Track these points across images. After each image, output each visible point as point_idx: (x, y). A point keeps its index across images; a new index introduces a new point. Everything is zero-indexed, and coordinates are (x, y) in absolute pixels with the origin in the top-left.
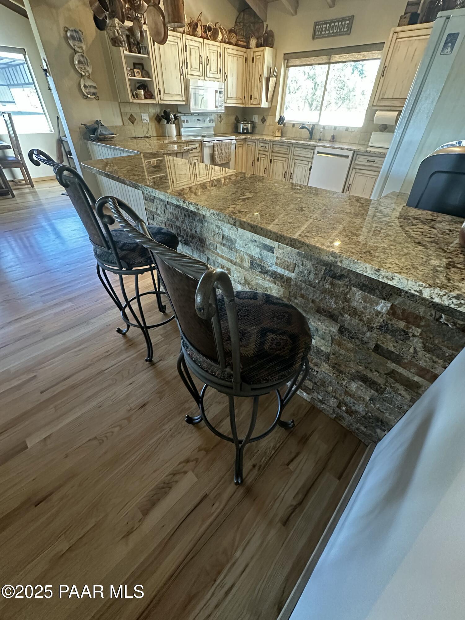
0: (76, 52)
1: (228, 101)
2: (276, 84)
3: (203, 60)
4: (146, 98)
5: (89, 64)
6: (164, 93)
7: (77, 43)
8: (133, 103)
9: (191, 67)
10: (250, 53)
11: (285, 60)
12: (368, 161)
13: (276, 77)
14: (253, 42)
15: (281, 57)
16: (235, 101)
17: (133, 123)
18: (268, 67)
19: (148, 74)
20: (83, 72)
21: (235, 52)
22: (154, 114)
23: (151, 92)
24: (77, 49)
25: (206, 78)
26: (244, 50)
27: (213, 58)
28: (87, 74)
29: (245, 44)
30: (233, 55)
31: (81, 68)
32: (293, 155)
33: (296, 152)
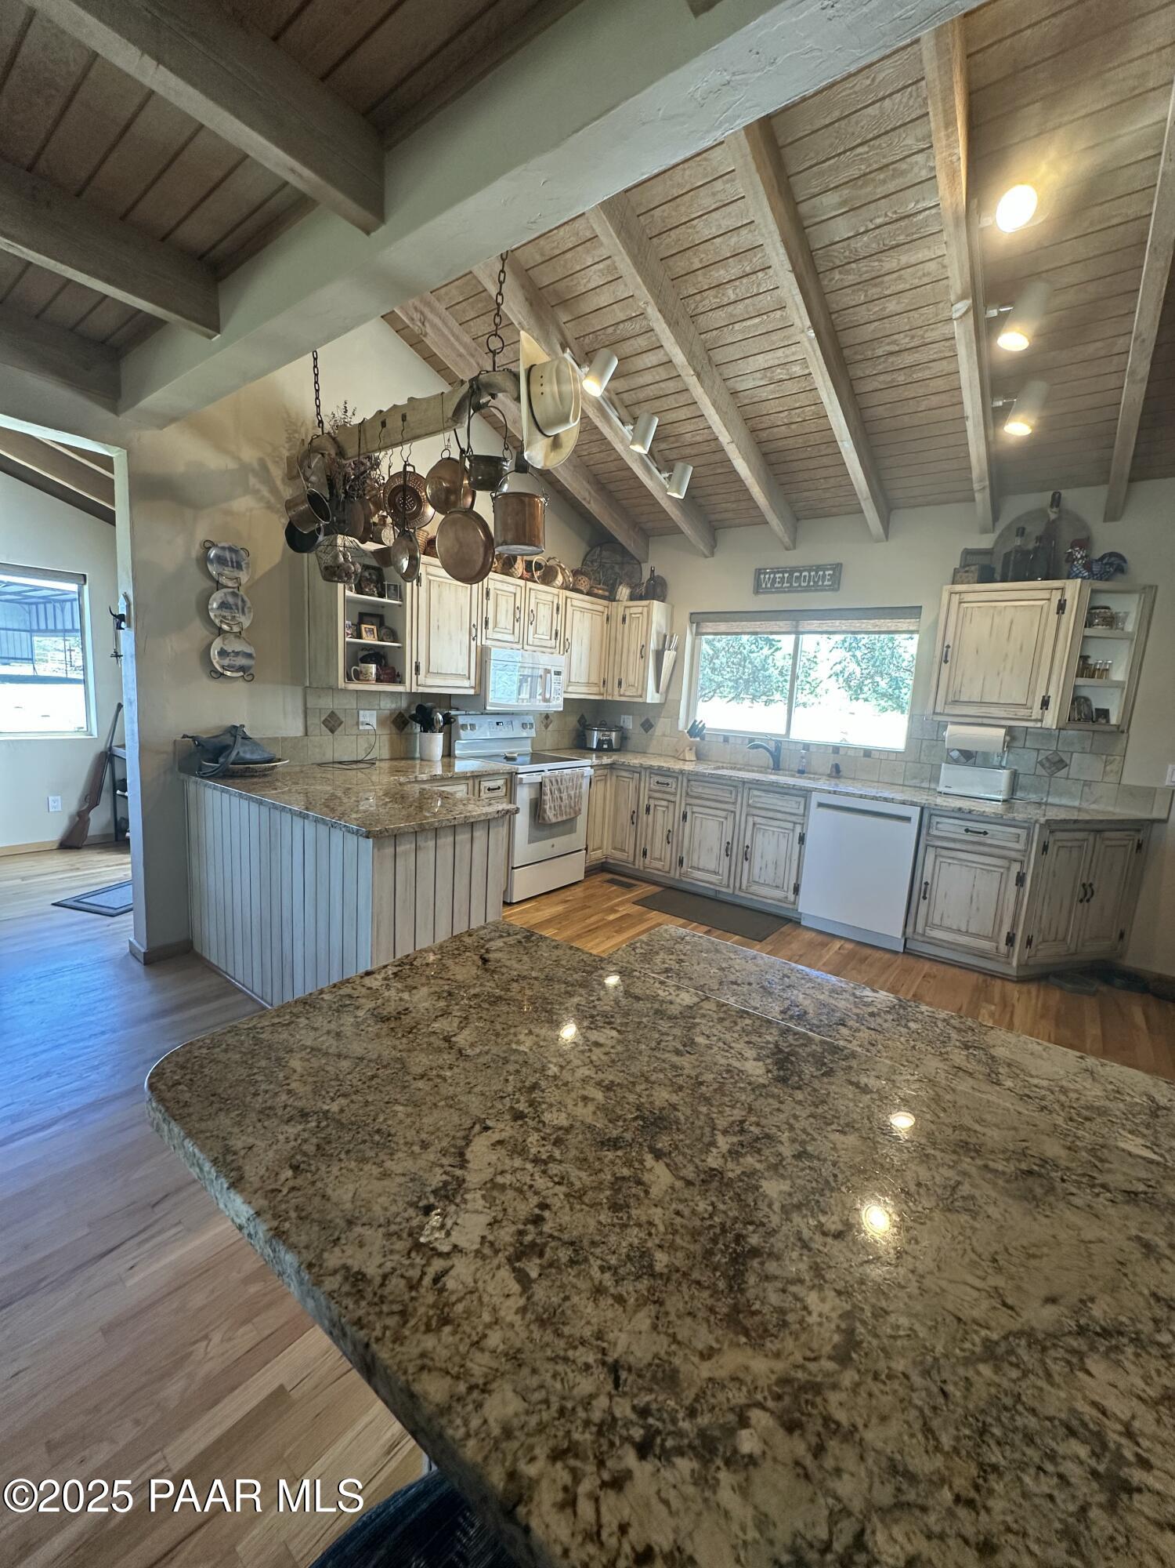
0: (219, 586)
1: (570, 689)
2: (677, 663)
3: (522, 616)
4: (379, 680)
5: (246, 610)
6: (428, 671)
7: (227, 571)
8: (345, 690)
9: (495, 626)
10: (618, 609)
11: (692, 623)
12: (967, 831)
13: (676, 649)
14: (624, 592)
15: (683, 618)
16: (584, 689)
17: (332, 731)
18: (658, 633)
19: (394, 635)
20: (228, 624)
21: (589, 606)
22: (392, 712)
23: (393, 669)
24: (223, 580)
25: (526, 647)
26: (605, 602)
27: (544, 613)
28: (236, 629)
29: (607, 594)
30: (583, 610)
31: (224, 617)
32: (749, 805)
33: (757, 799)
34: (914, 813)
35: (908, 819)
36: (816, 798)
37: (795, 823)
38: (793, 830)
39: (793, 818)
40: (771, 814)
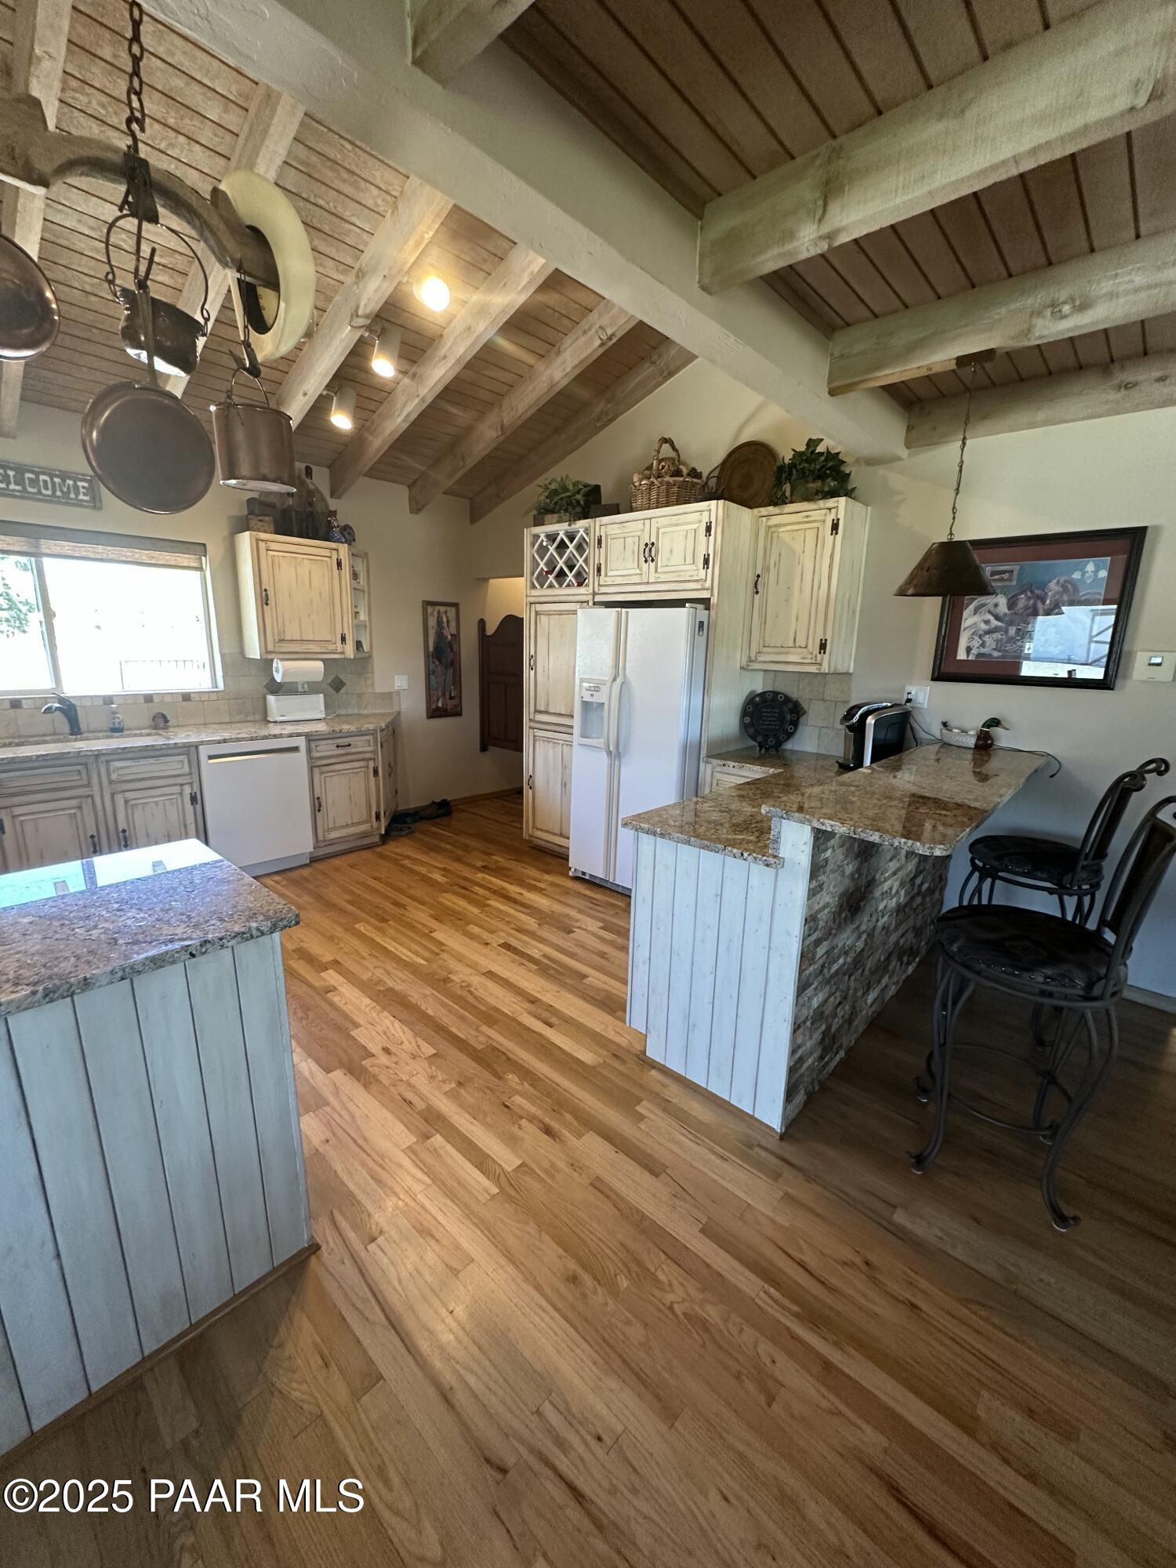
12: (337, 746)
32: (111, 782)
33: (122, 772)
34: (301, 742)
35: (296, 749)
36: (204, 751)
37: (182, 785)
38: (181, 794)
39: (180, 780)
40: (148, 784)
